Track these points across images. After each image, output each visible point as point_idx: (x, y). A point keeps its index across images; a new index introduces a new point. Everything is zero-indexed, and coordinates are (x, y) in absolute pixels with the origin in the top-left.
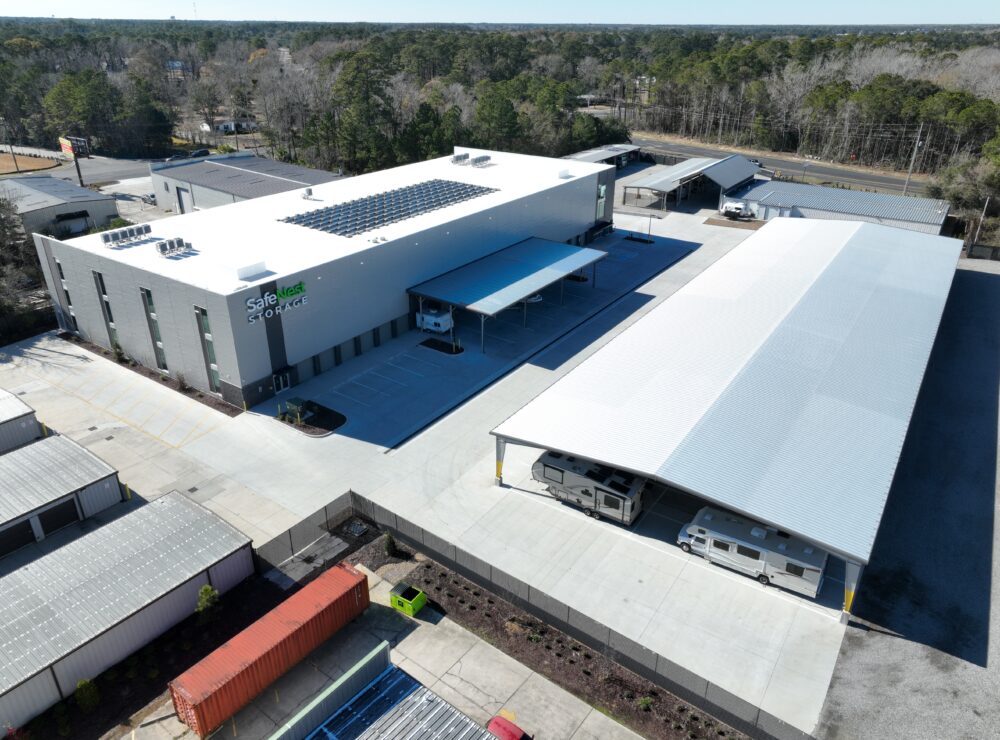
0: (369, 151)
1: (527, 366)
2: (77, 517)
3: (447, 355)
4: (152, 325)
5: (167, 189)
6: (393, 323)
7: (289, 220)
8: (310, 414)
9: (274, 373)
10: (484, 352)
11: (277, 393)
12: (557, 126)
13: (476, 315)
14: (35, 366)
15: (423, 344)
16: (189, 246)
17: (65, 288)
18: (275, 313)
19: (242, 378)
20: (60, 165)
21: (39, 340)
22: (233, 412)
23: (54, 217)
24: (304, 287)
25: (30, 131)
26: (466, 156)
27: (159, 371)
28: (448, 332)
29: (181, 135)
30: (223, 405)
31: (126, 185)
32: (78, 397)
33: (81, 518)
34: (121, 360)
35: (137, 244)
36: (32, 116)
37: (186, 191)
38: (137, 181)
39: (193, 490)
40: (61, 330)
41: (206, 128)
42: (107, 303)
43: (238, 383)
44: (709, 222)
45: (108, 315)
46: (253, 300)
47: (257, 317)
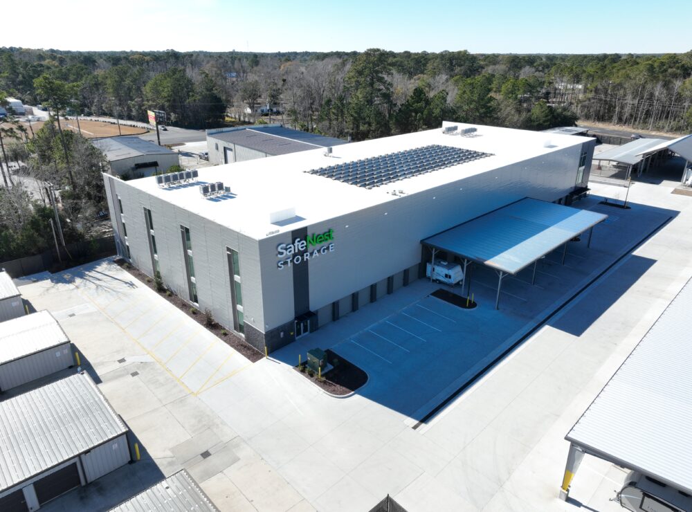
0: (370, 124)
1: (547, 329)
2: (79, 482)
3: (461, 309)
4: (188, 261)
5: (217, 148)
6: (406, 272)
7: (314, 172)
8: (330, 367)
9: (296, 318)
10: (498, 309)
11: (297, 338)
12: (519, 111)
13: (494, 272)
14: (90, 288)
15: (434, 294)
16: (228, 189)
17: (123, 221)
18: (303, 259)
19: (266, 323)
20: (149, 132)
21: (99, 265)
22: (254, 356)
23: (133, 165)
24: (333, 235)
25: (133, 109)
26: (455, 128)
27: (191, 303)
28: (458, 284)
29: (231, 114)
30: (245, 347)
31: (189, 147)
32: (117, 324)
33: (83, 483)
34: (161, 289)
35: (185, 186)
36: (136, 100)
37: (231, 150)
38: (197, 144)
39: (206, 455)
40: (118, 257)
41: (249, 111)
42: (153, 237)
43: (261, 328)
44: (676, 192)
45: (154, 249)
46: (284, 245)
47: (286, 263)
